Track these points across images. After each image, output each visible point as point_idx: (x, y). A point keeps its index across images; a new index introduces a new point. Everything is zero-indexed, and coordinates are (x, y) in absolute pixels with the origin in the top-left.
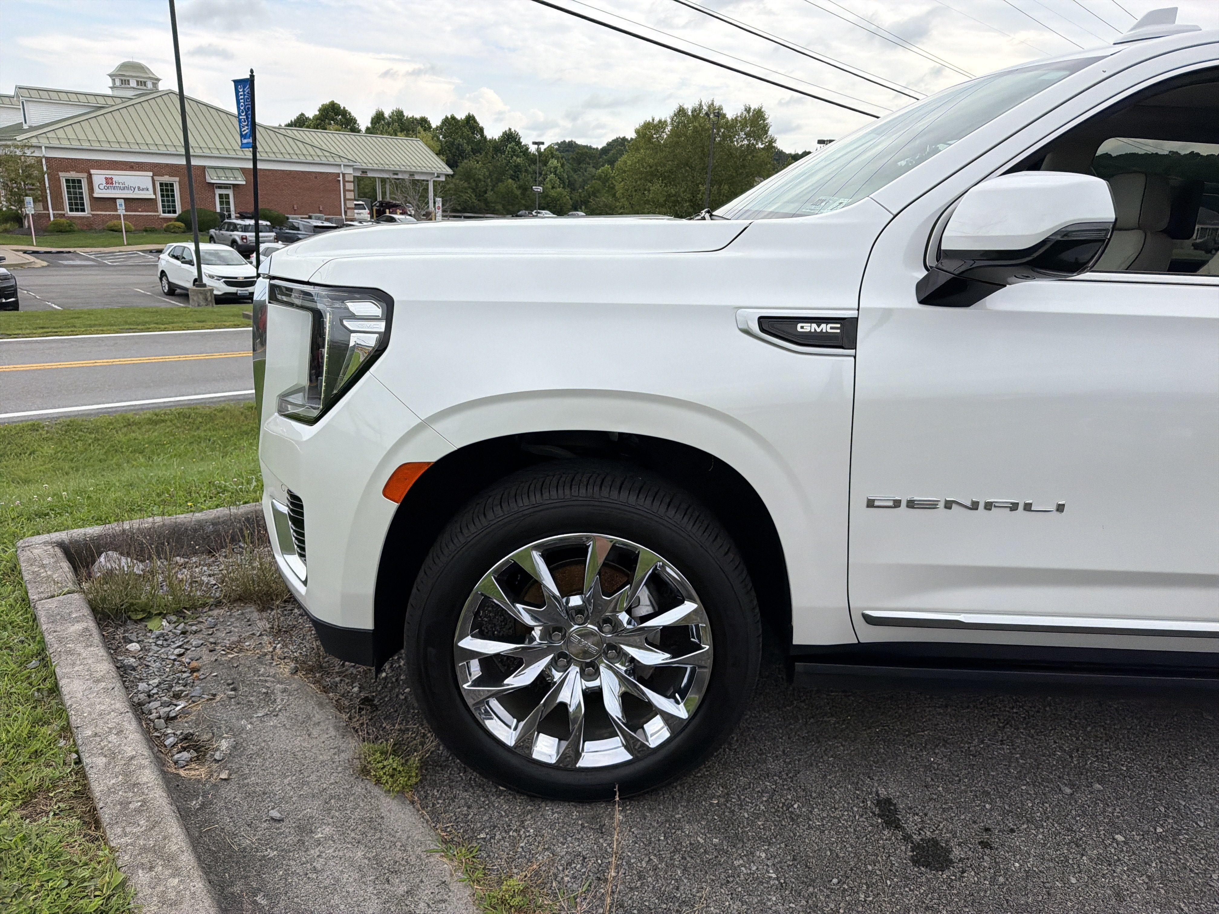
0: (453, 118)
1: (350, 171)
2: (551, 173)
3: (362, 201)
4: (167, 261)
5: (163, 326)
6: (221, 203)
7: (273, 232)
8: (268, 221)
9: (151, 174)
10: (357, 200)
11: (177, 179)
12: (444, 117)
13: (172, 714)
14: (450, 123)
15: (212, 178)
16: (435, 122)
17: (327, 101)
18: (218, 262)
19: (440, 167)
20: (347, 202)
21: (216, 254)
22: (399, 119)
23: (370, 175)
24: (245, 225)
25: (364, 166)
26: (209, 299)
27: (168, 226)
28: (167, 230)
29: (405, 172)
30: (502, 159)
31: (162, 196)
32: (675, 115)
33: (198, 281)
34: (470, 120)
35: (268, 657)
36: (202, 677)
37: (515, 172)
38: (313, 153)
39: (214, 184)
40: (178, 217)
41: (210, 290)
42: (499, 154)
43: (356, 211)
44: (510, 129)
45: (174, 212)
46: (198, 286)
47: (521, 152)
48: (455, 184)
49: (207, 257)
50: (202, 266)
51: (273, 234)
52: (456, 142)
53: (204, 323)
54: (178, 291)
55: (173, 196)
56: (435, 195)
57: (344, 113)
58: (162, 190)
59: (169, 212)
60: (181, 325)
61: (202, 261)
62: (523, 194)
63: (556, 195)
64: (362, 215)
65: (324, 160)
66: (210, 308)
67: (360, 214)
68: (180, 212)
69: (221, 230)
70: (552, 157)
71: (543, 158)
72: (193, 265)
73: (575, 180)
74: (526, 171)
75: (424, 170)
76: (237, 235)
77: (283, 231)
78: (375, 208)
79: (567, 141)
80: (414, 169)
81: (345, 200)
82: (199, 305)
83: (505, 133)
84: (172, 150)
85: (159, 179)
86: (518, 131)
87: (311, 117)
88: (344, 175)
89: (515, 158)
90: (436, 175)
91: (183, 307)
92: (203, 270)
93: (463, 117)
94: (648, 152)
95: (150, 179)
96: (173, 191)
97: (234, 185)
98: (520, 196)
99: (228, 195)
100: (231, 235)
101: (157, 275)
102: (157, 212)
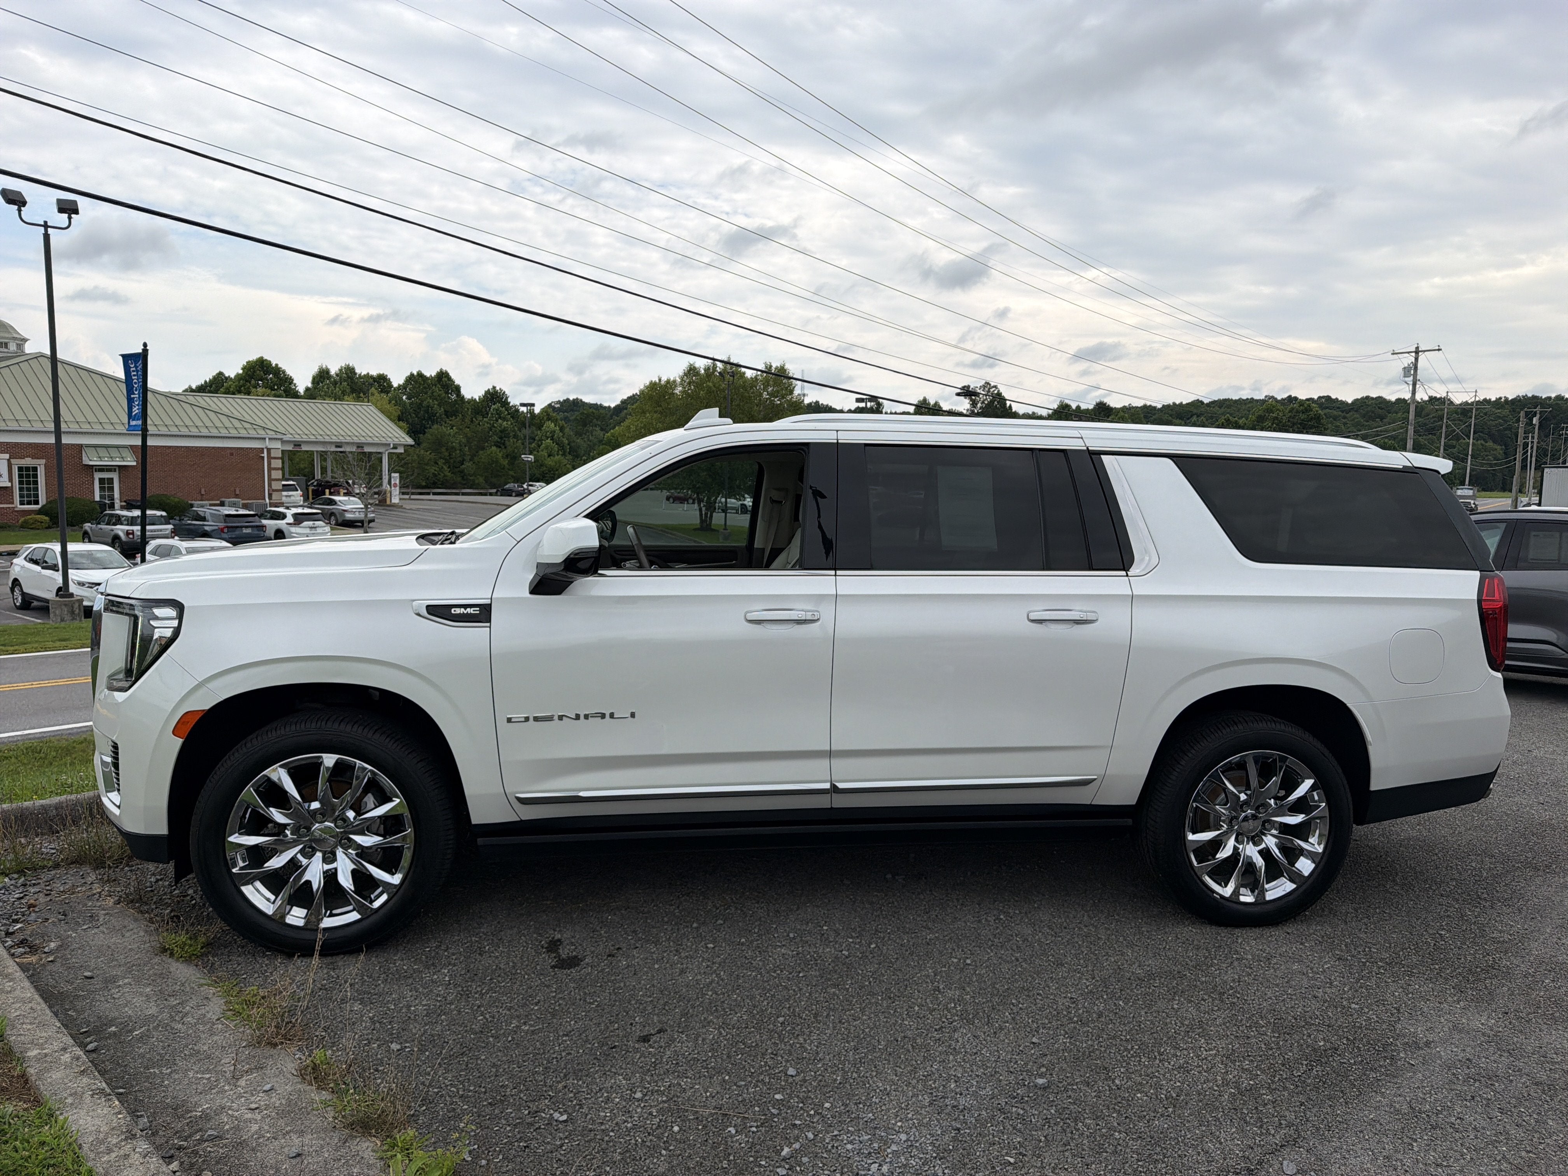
0: (420, 375)
1: (278, 445)
2: (547, 438)
3: (293, 480)
4: (23, 567)
5: (12, 648)
6: (102, 489)
7: (170, 524)
8: (163, 510)
9: (7, 456)
10: (287, 480)
11: (43, 461)
12: (409, 374)
13: (11, 930)
14: (416, 381)
15: (91, 459)
16: (397, 380)
17: (253, 357)
18: (92, 565)
19: (399, 437)
20: (273, 482)
21: (89, 555)
22: (348, 377)
23: (304, 448)
24: (132, 517)
25: (298, 438)
26: (77, 611)
27: (25, 522)
28: (25, 526)
29: (353, 443)
30: (485, 423)
31: (21, 483)
32: (685, 374)
33: (63, 591)
34: (443, 377)
35: (97, 896)
36: (38, 910)
37: (501, 438)
38: (228, 424)
39: (93, 466)
40: (40, 509)
41: (78, 600)
42: (480, 418)
43: (285, 493)
44: (494, 388)
45: (37, 503)
46: (62, 596)
47: (509, 414)
48: (418, 456)
49: (77, 559)
50: (70, 571)
51: (170, 527)
52: (425, 403)
53: (68, 642)
54: (35, 603)
55: (36, 483)
56: (390, 471)
57: (277, 371)
58: (20, 476)
59: (29, 503)
60: (36, 645)
61: (69, 566)
62: (511, 463)
63: (553, 464)
64: (292, 498)
65: (243, 433)
66: (76, 623)
67: (290, 496)
68: (45, 502)
69: (99, 523)
70: (549, 419)
71: (537, 421)
72: (58, 571)
73: (579, 447)
74: (515, 436)
75: (376, 440)
76: (120, 530)
77: (183, 522)
78: (311, 488)
79: (571, 399)
80: (363, 440)
81: (270, 480)
82: (62, 620)
83: (487, 392)
84: (38, 426)
85: (17, 463)
86: (504, 389)
87: (232, 376)
88: (269, 450)
89: (500, 421)
90: (392, 446)
91: (40, 623)
92: (70, 576)
93: (434, 374)
94: (655, 415)
95: (6, 462)
96: (36, 476)
97: (119, 466)
98: (507, 466)
99: (112, 479)
100: (112, 530)
101: (8, 584)
102: (13, 503)
